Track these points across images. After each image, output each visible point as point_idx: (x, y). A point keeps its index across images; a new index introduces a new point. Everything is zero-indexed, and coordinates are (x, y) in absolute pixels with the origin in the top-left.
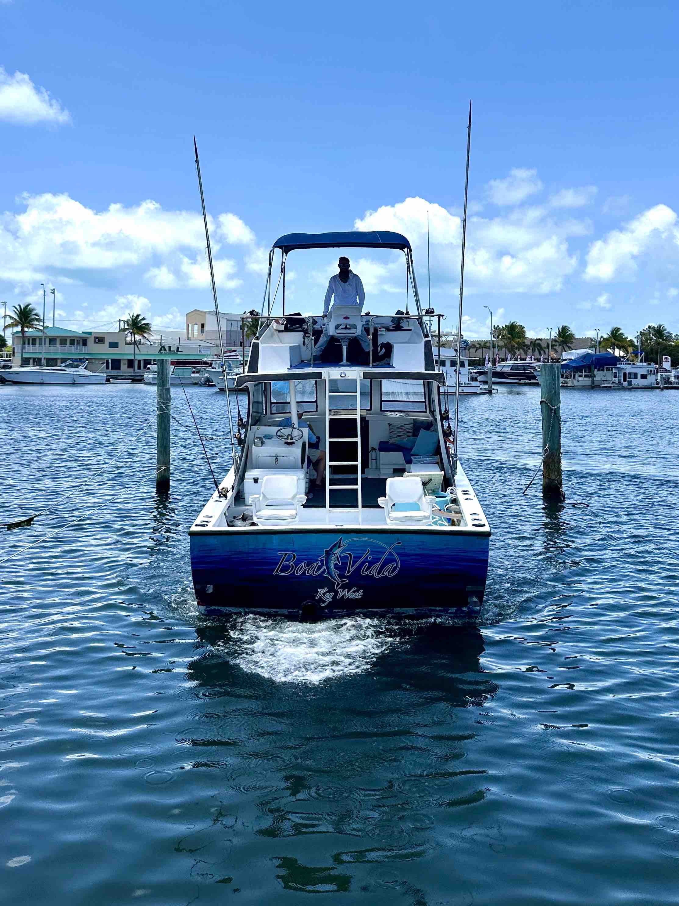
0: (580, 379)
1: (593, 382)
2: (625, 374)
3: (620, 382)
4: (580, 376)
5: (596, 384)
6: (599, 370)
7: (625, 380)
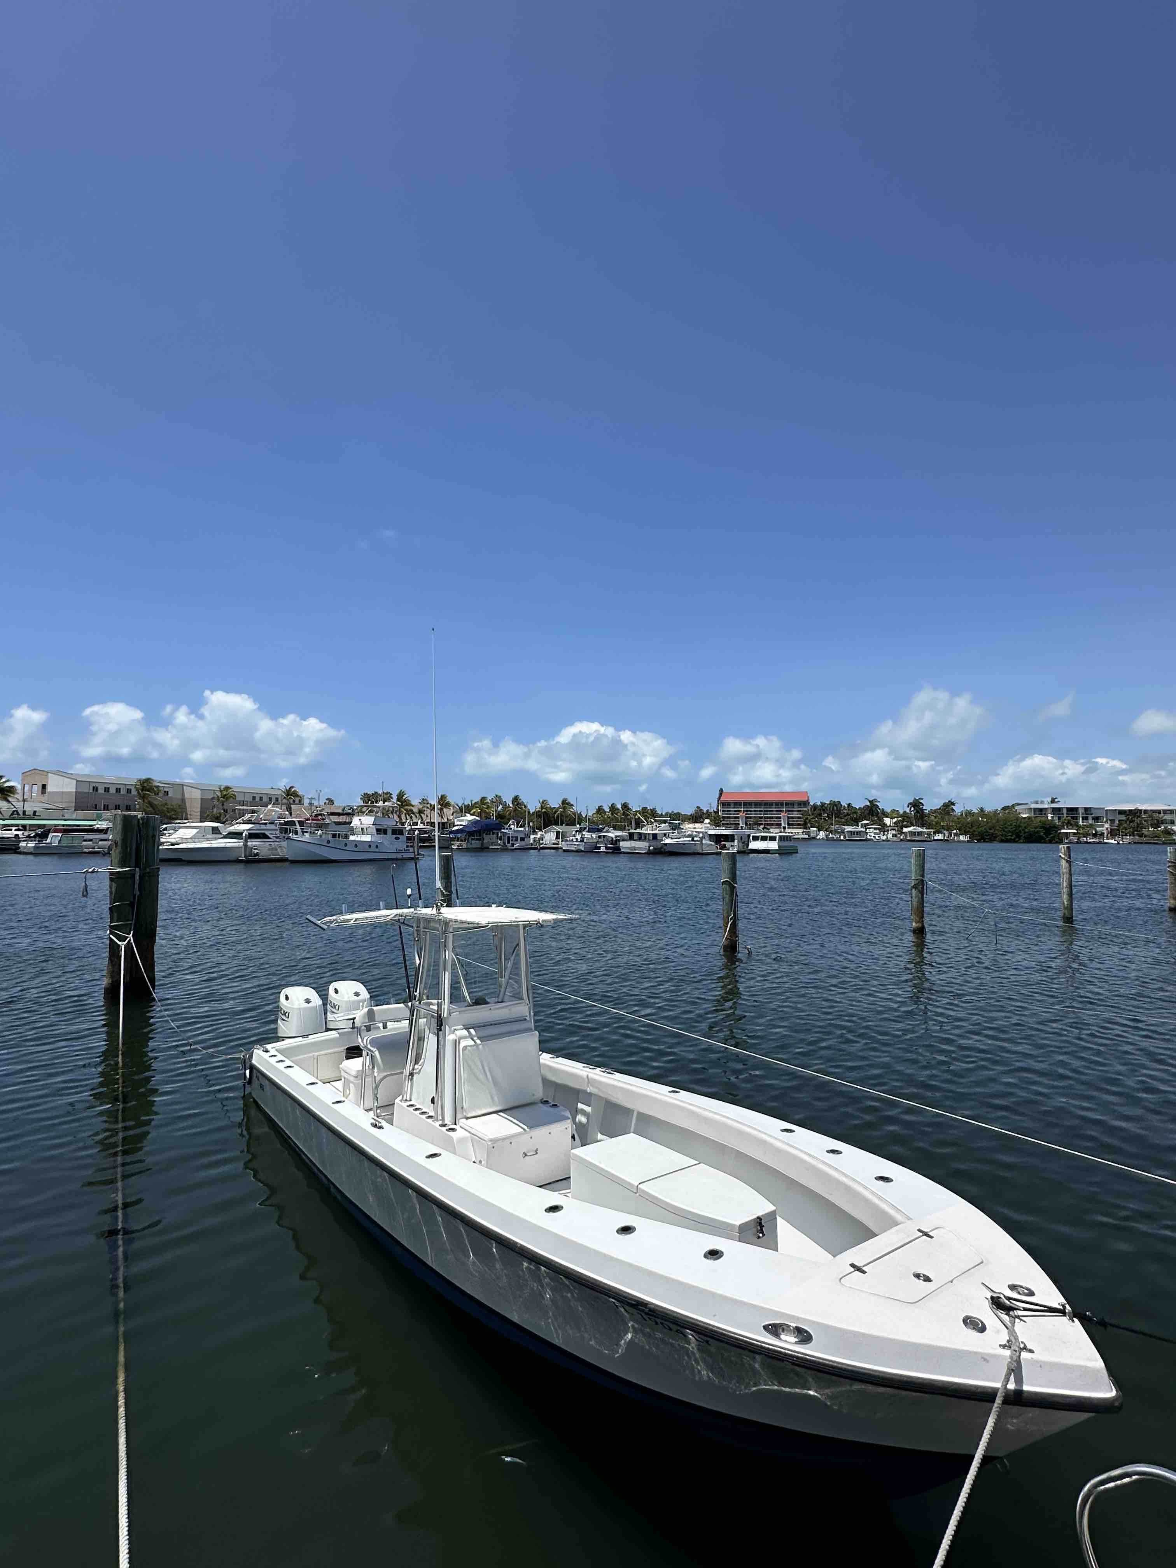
0: (473, 842)
1: (482, 844)
2: (509, 837)
3: (504, 843)
4: (472, 839)
5: (485, 846)
6: (487, 834)
7: (508, 843)
